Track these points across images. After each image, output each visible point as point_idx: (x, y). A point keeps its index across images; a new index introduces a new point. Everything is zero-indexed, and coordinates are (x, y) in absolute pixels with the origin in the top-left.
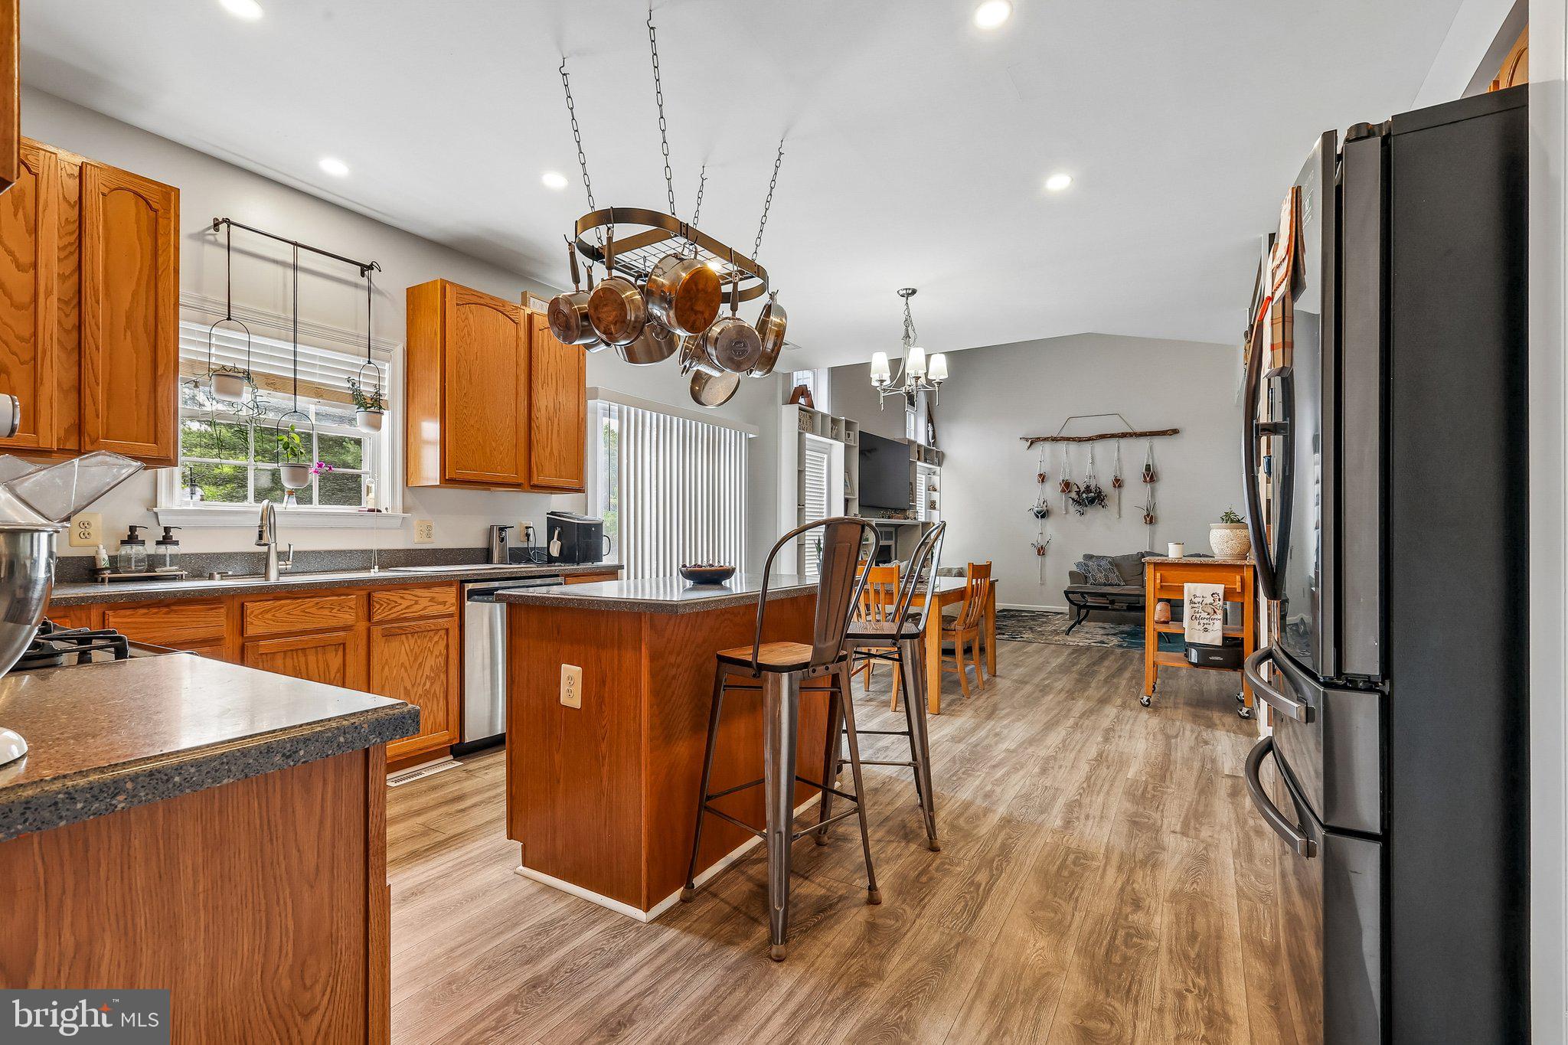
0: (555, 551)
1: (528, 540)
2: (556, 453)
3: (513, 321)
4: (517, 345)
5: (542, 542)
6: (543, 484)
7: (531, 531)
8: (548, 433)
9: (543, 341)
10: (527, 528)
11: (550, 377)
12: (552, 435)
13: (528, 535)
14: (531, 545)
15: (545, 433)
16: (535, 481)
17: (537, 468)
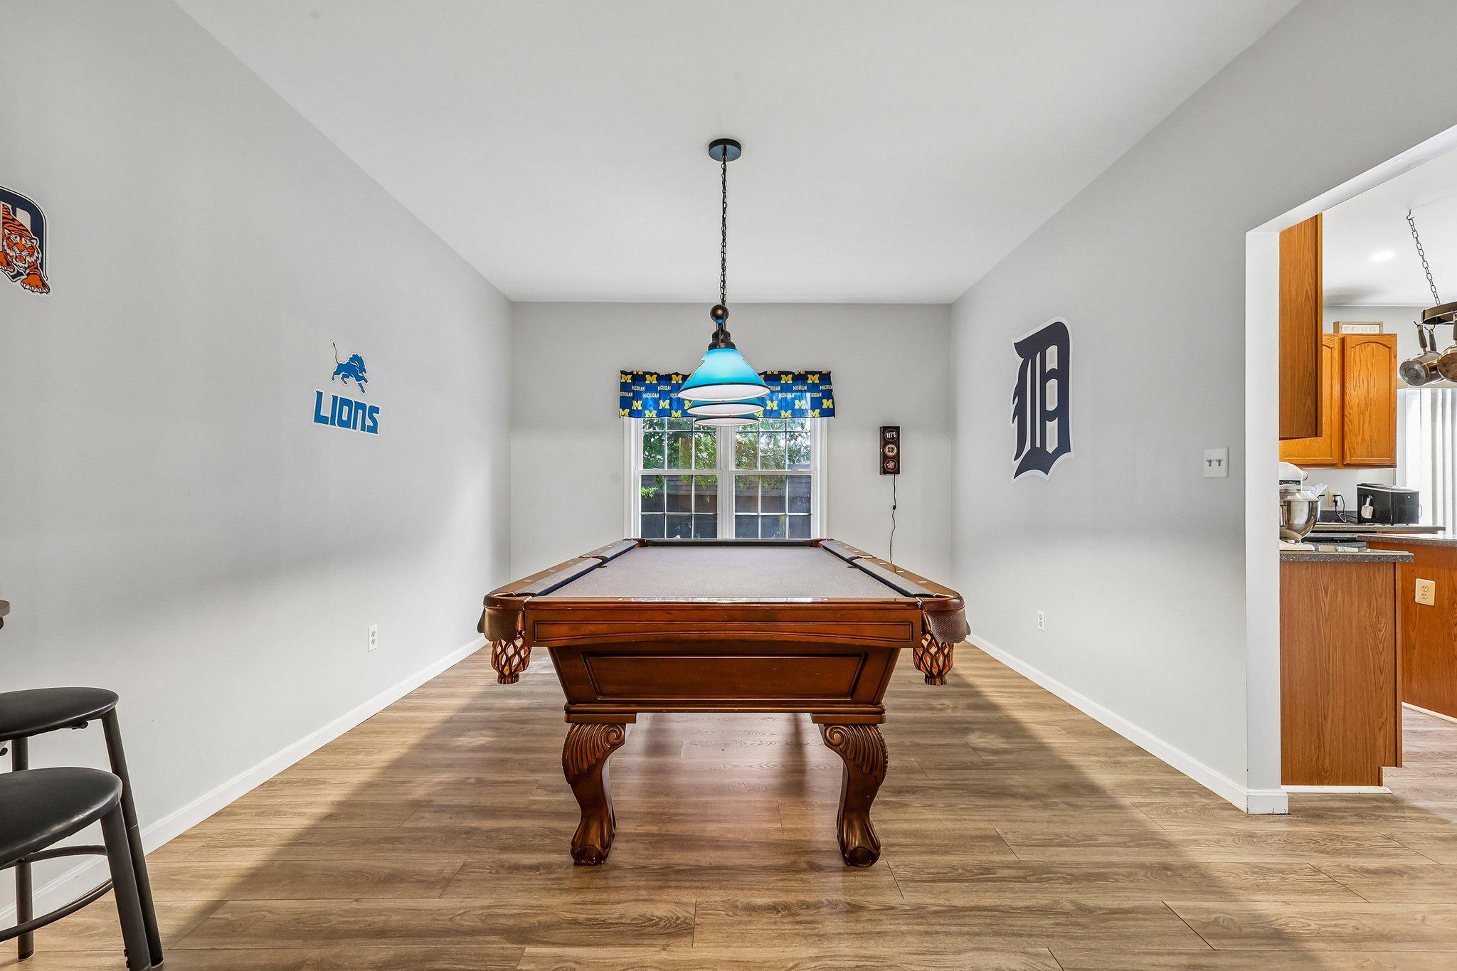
0: (1367, 512)
1: (1336, 505)
2: (1367, 437)
3: (1328, 347)
4: (1332, 364)
5: (1353, 506)
6: (1356, 463)
7: (1338, 498)
8: (1359, 424)
9: (1355, 356)
10: (1335, 496)
11: (1361, 382)
12: (1363, 424)
13: (1336, 502)
14: (1340, 508)
15: (1357, 425)
16: (1348, 461)
17: (1350, 451)
